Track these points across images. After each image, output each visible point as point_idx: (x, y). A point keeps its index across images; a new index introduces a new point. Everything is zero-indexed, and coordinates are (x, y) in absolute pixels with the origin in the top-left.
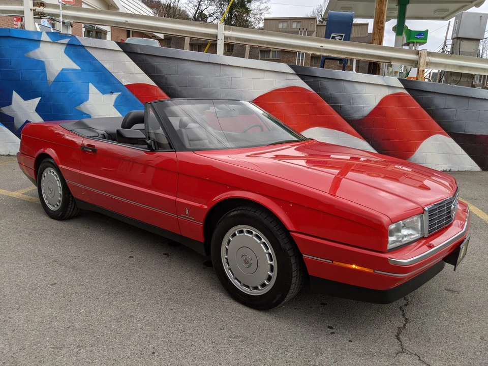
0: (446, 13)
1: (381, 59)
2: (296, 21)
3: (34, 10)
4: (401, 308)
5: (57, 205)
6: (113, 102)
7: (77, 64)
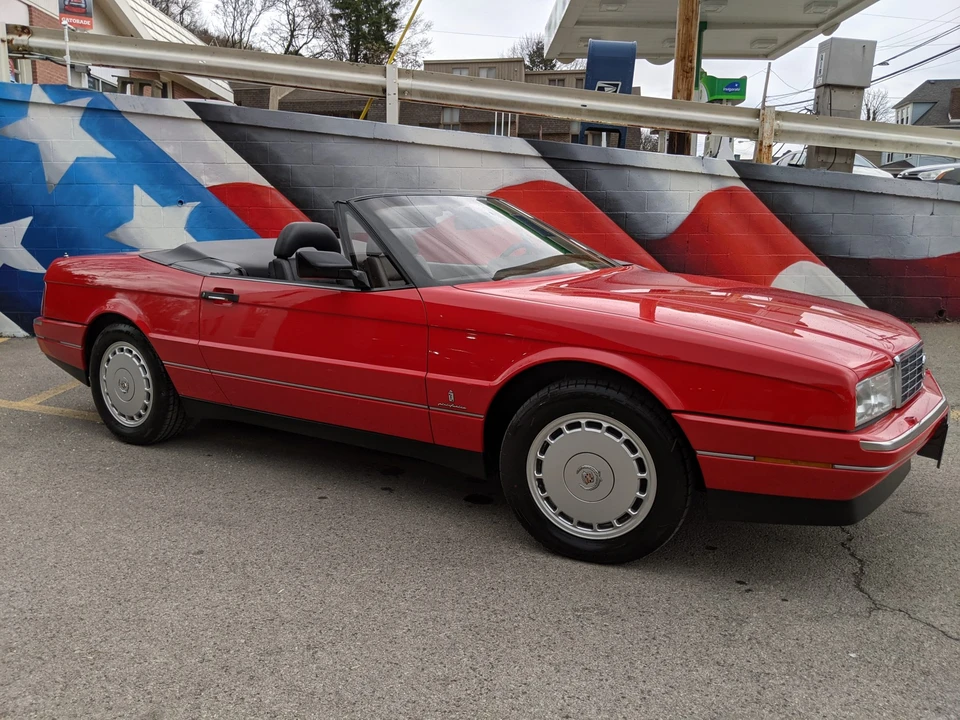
0: (772, 46)
1: (692, 127)
2: (485, 65)
3: (10, 42)
4: (843, 545)
5: (140, 416)
6: (183, 222)
7: (107, 148)
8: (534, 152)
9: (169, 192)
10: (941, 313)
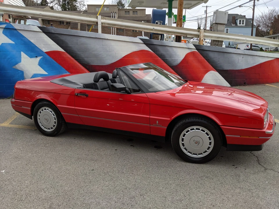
0: (190, 6)
1: (182, 34)
2: (106, 6)
4: (251, 153)
5: (52, 128)
6: (37, 63)
7: (12, 40)
8: (142, 42)
9: (32, 54)
10: (245, 83)
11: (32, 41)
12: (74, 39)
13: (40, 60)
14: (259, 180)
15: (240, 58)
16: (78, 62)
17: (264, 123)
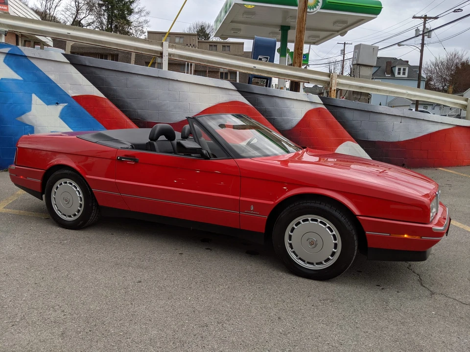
0: (317, 39)
1: (302, 79)
2: (179, 36)
4: (408, 268)
5: (75, 215)
6: (58, 113)
7: (18, 74)
8: (234, 88)
9: (50, 98)
10: (404, 165)
11: (52, 77)
12: (122, 77)
13: (63, 109)
14: (421, 309)
15: (397, 122)
16: (127, 116)
17: (431, 215)
